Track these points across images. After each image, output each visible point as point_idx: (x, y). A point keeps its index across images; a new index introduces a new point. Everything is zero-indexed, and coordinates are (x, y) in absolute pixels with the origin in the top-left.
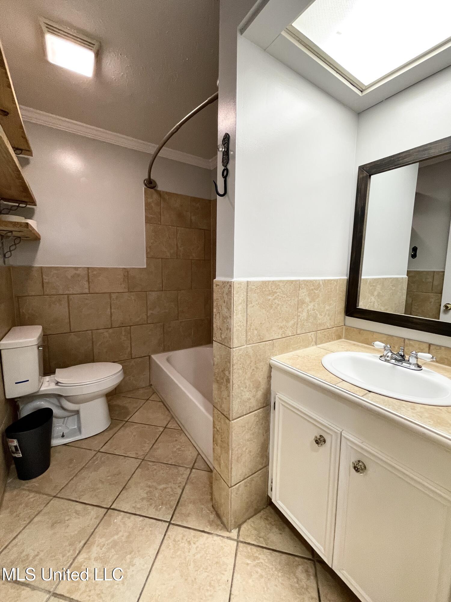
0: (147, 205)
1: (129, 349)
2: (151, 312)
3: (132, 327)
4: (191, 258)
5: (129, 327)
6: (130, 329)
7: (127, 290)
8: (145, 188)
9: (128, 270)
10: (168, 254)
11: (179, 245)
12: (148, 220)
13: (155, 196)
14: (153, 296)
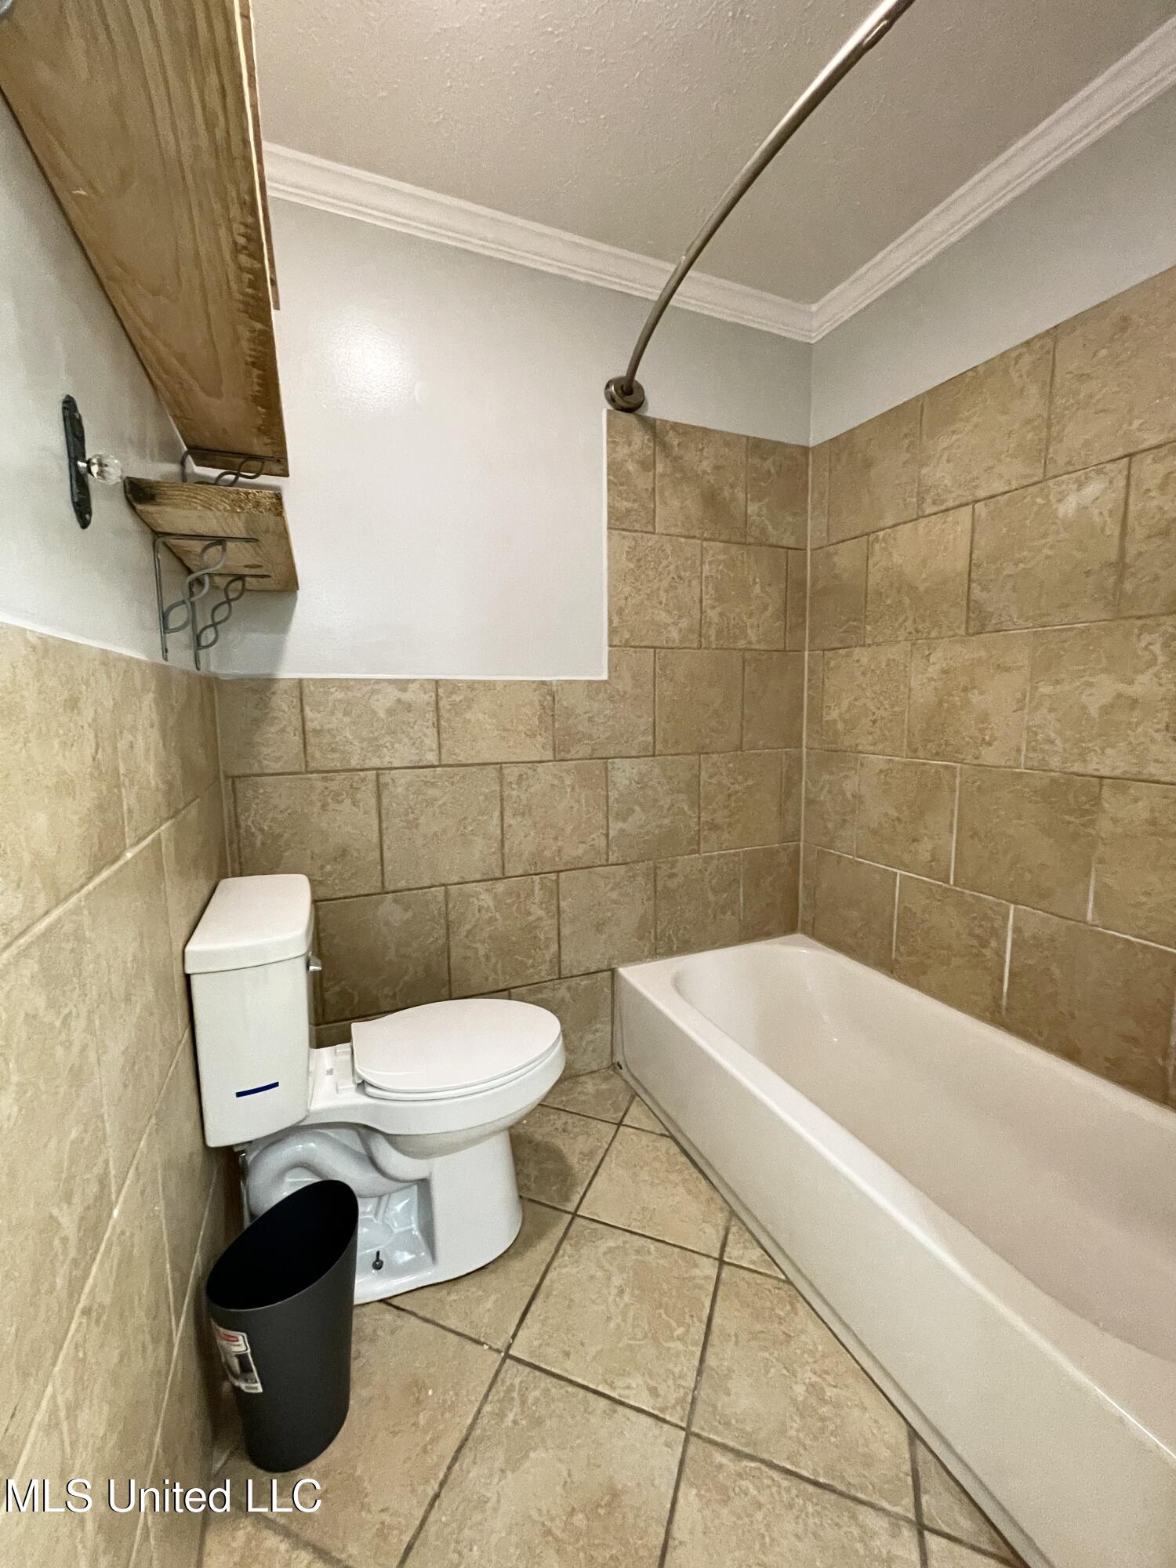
0: (614, 468)
1: (554, 948)
2: (620, 825)
3: (562, 875)
4: (741, 644)
5: (553, 876)
6: (557, 881)
7: (549, 755)
8: (609, 411)
9: (554, 689)
10: (675, 634)
11: (707, 602)
12: (617, 521)
13: (640, 438)
14: (624, 773)
